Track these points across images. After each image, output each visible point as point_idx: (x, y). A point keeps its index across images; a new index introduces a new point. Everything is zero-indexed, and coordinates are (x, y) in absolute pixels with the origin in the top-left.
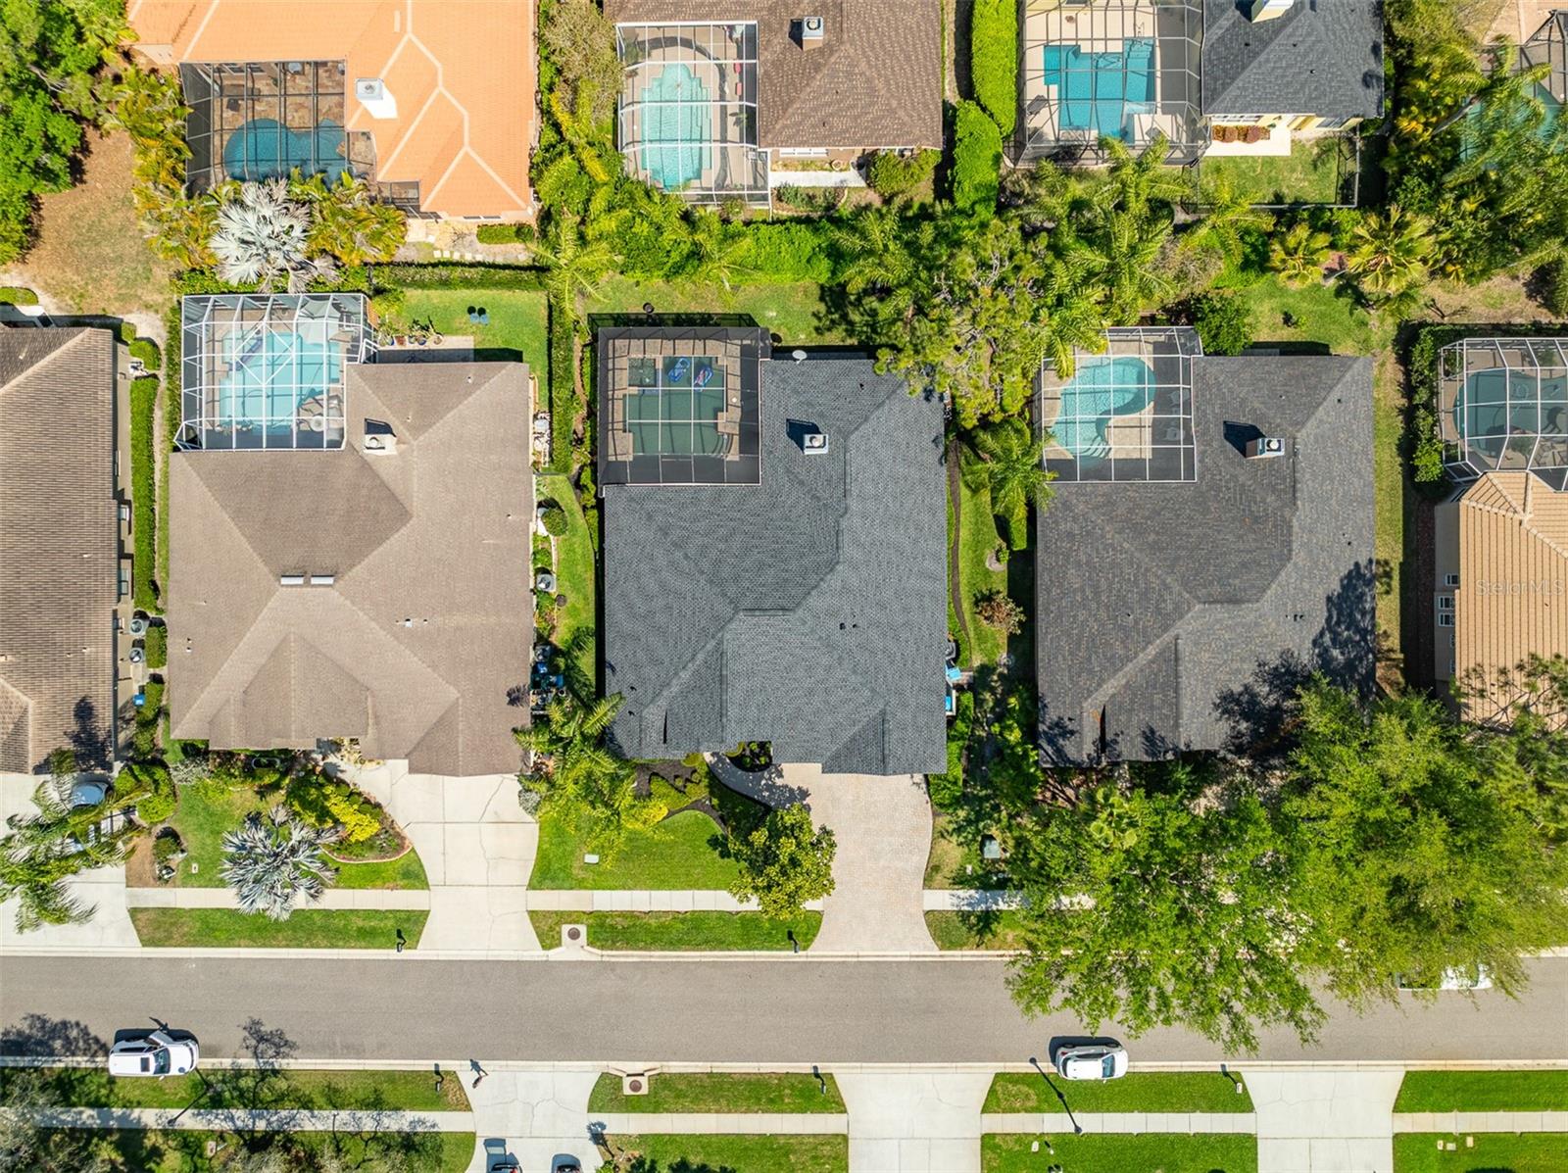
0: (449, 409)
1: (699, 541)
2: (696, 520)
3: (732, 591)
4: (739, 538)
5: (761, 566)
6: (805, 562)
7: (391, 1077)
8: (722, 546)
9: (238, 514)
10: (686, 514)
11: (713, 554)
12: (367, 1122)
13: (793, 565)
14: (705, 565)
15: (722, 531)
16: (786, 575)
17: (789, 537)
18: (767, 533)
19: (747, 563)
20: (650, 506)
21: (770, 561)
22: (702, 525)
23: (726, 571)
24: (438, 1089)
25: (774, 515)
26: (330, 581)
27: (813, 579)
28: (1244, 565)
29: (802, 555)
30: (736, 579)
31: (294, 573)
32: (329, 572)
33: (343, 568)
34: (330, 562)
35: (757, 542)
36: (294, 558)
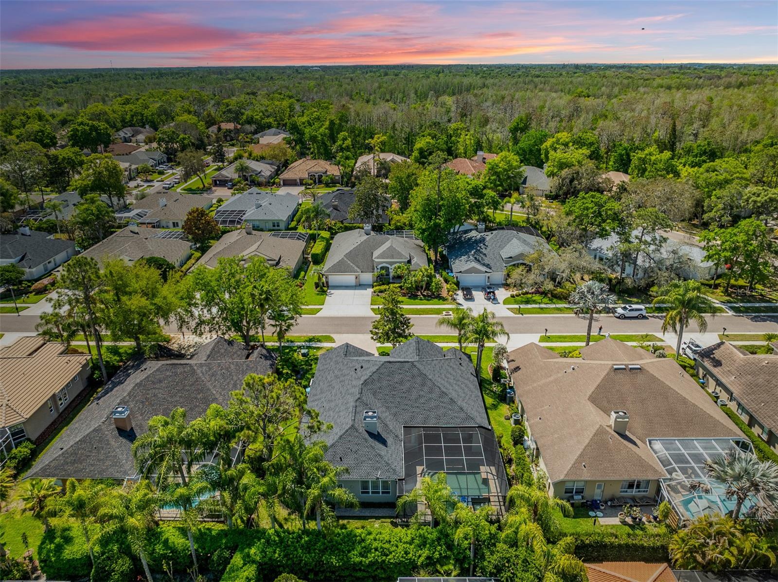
0: (589, 445)
1: (434, 396)
2: (437, 407)
3: (415, 371)
4: (413, 397)
5: (401, 383)
6: (379, 385)
7: (539, 313)
8: (422, 393)
9: (685, 401)
10: (442, 411)
11: (426, 389)
13: (385, 383)
14: (429, 383)
15: (422, 401)
16: (388, 378)
17: (387, 397)
18: (398, 400)
19: (408, 385)
20: (462, 415)
21: (397, 385)
22: (433, 404)
23: (419, 380)
24: (519, 311)
25: (394, 410)
26: (615, 367)
27: (375, 377)
28: (160, 382)
29: (380, 388)
30: (413, 377)
31: (636, 371)
32: (618, 371)
33: (613, 373)
34: (620, 376)
35: (404, 395)
36: (640, 378)
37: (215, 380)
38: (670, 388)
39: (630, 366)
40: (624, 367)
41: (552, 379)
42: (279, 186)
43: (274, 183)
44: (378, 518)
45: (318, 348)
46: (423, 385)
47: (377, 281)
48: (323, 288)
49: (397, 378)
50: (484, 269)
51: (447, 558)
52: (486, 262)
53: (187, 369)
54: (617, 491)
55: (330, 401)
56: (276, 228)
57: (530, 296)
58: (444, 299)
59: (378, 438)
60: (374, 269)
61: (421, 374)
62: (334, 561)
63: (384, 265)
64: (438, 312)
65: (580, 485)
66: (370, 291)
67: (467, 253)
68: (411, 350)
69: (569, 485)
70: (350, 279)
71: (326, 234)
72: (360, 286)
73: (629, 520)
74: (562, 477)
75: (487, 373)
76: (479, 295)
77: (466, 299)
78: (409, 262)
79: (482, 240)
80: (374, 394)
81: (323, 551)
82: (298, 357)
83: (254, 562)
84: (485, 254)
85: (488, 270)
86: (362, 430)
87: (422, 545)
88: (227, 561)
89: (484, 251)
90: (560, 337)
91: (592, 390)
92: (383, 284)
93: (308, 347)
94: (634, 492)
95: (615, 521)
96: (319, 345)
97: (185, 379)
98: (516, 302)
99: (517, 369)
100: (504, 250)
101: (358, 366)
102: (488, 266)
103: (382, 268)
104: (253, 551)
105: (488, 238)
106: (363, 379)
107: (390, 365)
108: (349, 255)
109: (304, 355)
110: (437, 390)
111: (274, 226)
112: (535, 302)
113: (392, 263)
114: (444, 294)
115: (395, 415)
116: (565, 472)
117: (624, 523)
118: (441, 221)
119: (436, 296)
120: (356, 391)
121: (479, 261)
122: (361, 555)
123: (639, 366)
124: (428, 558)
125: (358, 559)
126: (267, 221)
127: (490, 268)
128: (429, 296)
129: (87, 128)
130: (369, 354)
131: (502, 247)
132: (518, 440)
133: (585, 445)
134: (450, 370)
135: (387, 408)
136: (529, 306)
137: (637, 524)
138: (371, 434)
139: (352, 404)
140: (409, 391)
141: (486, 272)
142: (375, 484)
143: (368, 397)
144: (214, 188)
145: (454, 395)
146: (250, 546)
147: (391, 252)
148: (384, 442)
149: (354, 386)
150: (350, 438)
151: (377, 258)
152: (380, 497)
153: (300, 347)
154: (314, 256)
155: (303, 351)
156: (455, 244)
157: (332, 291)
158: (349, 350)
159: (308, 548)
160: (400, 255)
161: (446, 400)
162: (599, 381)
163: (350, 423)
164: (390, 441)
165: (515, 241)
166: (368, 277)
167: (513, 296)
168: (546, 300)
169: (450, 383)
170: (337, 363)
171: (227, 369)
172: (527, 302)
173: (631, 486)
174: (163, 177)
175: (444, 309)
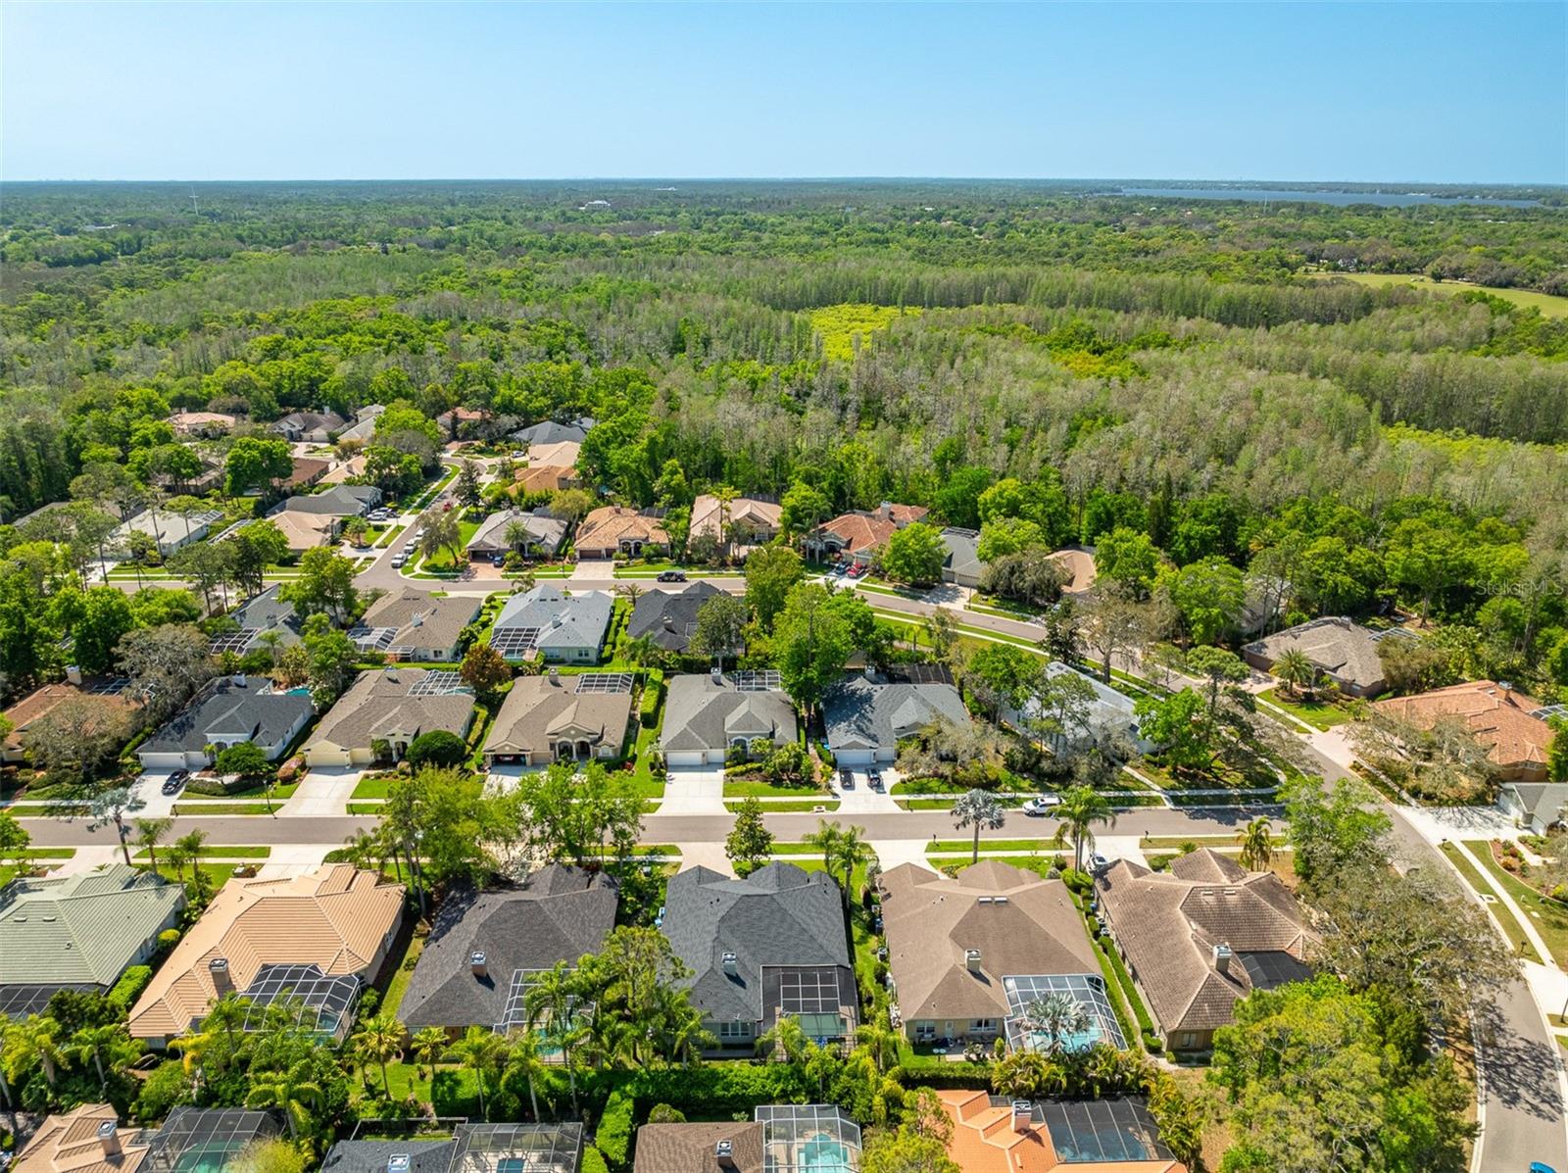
0: (941, 984)
1: (793, 933)
2: (796, 945)
3: (774, 906)
4: (772, 935)
5: (760, 919)
6: (737, 922)
7: (932, 808)
8: (781, 930)
9: (1046, 937)
10: (802, 949)
11: (785, 925)
12: (940, 796)
13: (743, 920)
14: (789, 919)
15: (781, 938)
16: (747, 914)
17: (745, 936)
18: (757, 938)
19: (767, 921)
20: (822, 953)
21: (755, 922)
22: (792, 942)
23: (778, 916)
24: (909, 805)
25: (752, 949)
26: (982, 900)
27: (733, 913)
28: (506, 921)
29: (738, 925)
30: (772, 912)
31: (1003, 903)
32: (984, 904)
33: (978, 907)
34: (986, 911)
35: (762, 933)
36: (1005, 912)
38: (1033, 922)
39: (996, 899)
40: (990, 899)
41: (920, 910)
42: (574, 561)
43: (566, 556)
44: (737, 1059)
45: (663, 864)
46: (783, 921)
47: (729, 760)
48: (660, 770)
49: (756, 913)
50: (869, 743)
51: (799, 1090)
52: (872, 731)
53: (533, 906)
54: (968, 1030)
55: (686, 940)
56: (584, 658)
57: (925, 780)
58: (815, 786)
59: (737, 980)
60: (726, 743)
61: (780, 909)
62: (701, 1095)
63: (740, 738)
64: (808, 807)
65: (931, 1024)
66: (722, 773)
67: (846, 718)
68: (770, 879)
69: (921, 1025)
70: (695, 756)
71: (656, 675)
72: (708, 766)
73: (973, 1057)
74: (911, 1017)
75: (858, 898)
76: (860, 779)
77: (845, 787)
78: (772, 735)
79: (868, 698)
80: (732, 932)
81: (691, 1086)
82: (640, 875)
83: (630, 1097)
84: (870, 721)
85: (874, 745)
86: (721, 972)
87: (777, 1081)
88: (606, 1097)
89: (869, 715)
90: (951, 844)
91: (955, 925)
92: (739, 764)
93: (651, 863)
94: (983, 1029)
95: (961, 1058)
96: (663, 859)
97: (532, 918)
98: (908, 791)
99: (889, 895)
100: (896, 715)
101: (714, 899)
102: (874, 738)
103: (737, 742)
104: (628, 1088)
105: (876, 695)
106: (720, 914)
107: (749, 899)
108: (692, 723)
109: (646, 874)
110: (797, 926)
111: (581, 657)
112: (930, 791)
113: (749, 736)
114: (817, 778)
115: (753, 955)
116: (918, 1011)
117: (969, 1059)
118: (814, 674)
119: (806, 782)
120: (713, 928)
121: (862, 731)
122: (724, 1089)
123: (1002, 899)
124: (783, 1090)
125: (721, 1093)
126: (569, 649)
127: (877, 742)
128: (797, 781)
129: (255, 453)
130: (724, 878)
131: (893, 710)
132: (881, 978)
133: (937, 983)
134: (812, 900)
135: (746, 948)
136: (923, 797)
137: (982, 1061)
138: (730, 977)
139: (710, 944)
140: (768, 928)
141: (869, 747)
142: (735, 1026)
143: (726, 936)
144: (473, 565)
145: (814, 930)
146: (625, 1084)
147: (748, 720)
148: (742, 984)
149: (710, 923)
150: (710, 981)
151: (731, 729)
152: (740, 1039)
153: (640, 863)
154: (644, 716)
155: (647, 869)
156: (835, 697)
157: (674, 775)
158: (702, 875)
159: (677, 1084)
160: (760, 724)
161: (806, 937)
162: (963, 916)
163: (709, 965)
164: (748, 983)
165: (910, 701)
166: (718, 755)
167: (903, 782)
168: (944, 787)
169: (811, 918)
170: (689, 891)
171: (572, 903)
172: (921, 791)
173: (979, 1024)
174: (384, 536)
175: (815, 803)
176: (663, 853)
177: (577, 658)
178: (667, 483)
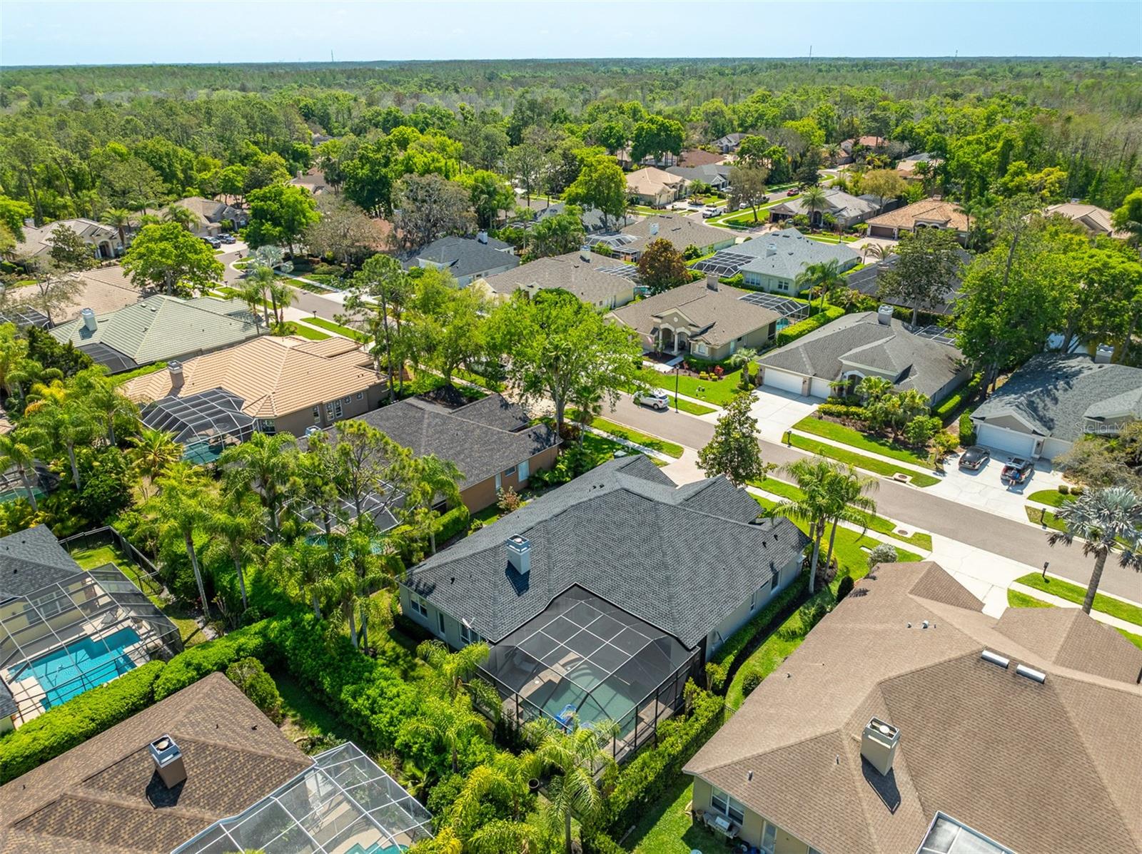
0: (790, 747)
1: (648, 562)
3: (651, 517)
4: (619, 552)
5: (620, 525)
6: (590, 515)
8: (635, 551)
10: (642, 588)
11: (644, 549)
13: (600, 517)
14: (655, 542)
15: (627, 562)
16: (609, 512)
17: (588, 537)
18: (599, 546)
19: (627, 531)
20: (664, 608)
21: (612, 526)
22: (637, 573)
23: (646, 531)
24: (1042, 518)
25: (583, 557)
26: (986, 653)
27: (595, 503)
29: (589, 521)
30: (642, 524)
31: (1029, 682)
32: (986, 664)
33: (971, 663)
34: (985, 674)
35: (611, 544)
36: (1026, 700)
37: (438, 438)
38: (1082, 751)
39: (1021, 667)
40: (1006, 661)
41: (880, 627)
42: (861, 234)
43: (856, 231)
46: (646, 541)
47: (831, 395)
49: (620, 516)
50: (1035, 426)
52: (1049, 414)
56: (782, 290)
58: (922, 455)
59: (519, 580)
60: (836, 375)
61: (656, 525)
63: (856, 373)
64: (887, 469)
66: (814, 406)
67: (1024, 391)
70: (795, 381)
71: (835, 312)
72: (803, 395)
76: (995, 468)
77: (963, 469)
78: (899, 378)
79: (1072, 375)
82: (610, 458)
84: (1056, 400)
85: (1044, 431)
86: (504, 558)
89: (1059, 394)
91: (903, 672)
92: (843, 403)
96: (654, 453)
97: (409, 425)
98: (1059, 504)
99: (863, 593)
100: (1101, 402)
102: (1048, 424)
103: (851, 377)
104: (275, 625)
106: (582, 500)
107: (625, 495)
110: (659, 556)
111: (780, 287)
113: (868, 373)
114: (933, 447)
115: (577, 563)
116: (711, 766)
119: (914, 447)
120: (556, 511)
121: (1035, 410)
123: (1042, 676)
126: (770, 277)
127: (1050, 429)
128: (903, 444)
129: (654, 127)
131: (1102, 395)
133: (782, 744)
134: (727, 542)
135: (578, 550)
140: (621, 541)
141: (1035, 432)
144: (765, 225)
147: (876, 354)
148: (521, 589)
150: (481, 562)
151: (851, 361)
155: (618, 453)
157: (763, 393)
158: (635, 464)
160: (888, 364)
161: (660, 575)
162: (930, 663)
163: (498, 543)
164: (532, 591)
166: (824, 386)
167: (1063, 491)
170: (602, 473)
171: (467, 432)
175: (903, 471)
176: (660, 449)
177: (776, 288)
178: (1005, 184)
